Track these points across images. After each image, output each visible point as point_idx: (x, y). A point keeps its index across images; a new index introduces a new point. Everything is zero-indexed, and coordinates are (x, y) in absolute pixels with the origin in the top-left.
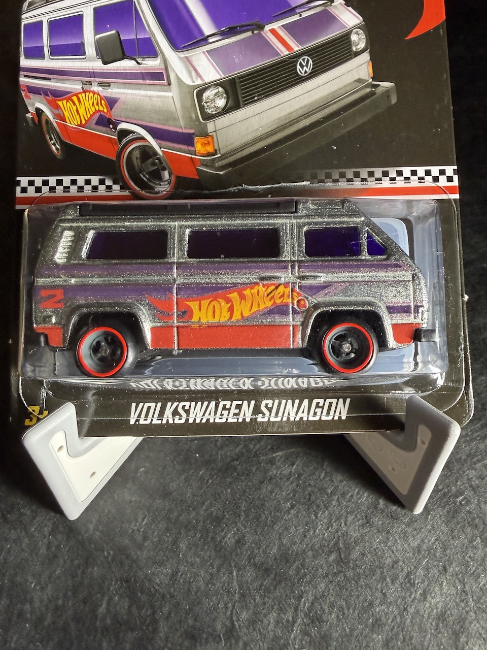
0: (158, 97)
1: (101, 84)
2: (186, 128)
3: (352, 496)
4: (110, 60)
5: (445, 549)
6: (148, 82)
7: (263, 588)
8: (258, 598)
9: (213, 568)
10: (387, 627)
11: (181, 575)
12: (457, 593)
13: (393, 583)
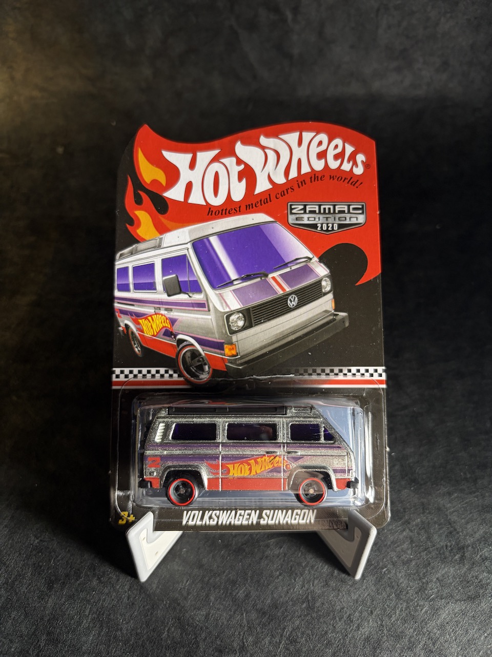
0: (202, 318)
1: (166, 309)
2: (219, 339)
3: (318, 567)
4: (172, 294)
5: (373, 601)
6: (196, 308)
7: (262, 623)
8: (258, 629)
9: (231, 612)
10: (335, 645)
11: (212, 615)
12: (377, 626)
13: (340, 620)
